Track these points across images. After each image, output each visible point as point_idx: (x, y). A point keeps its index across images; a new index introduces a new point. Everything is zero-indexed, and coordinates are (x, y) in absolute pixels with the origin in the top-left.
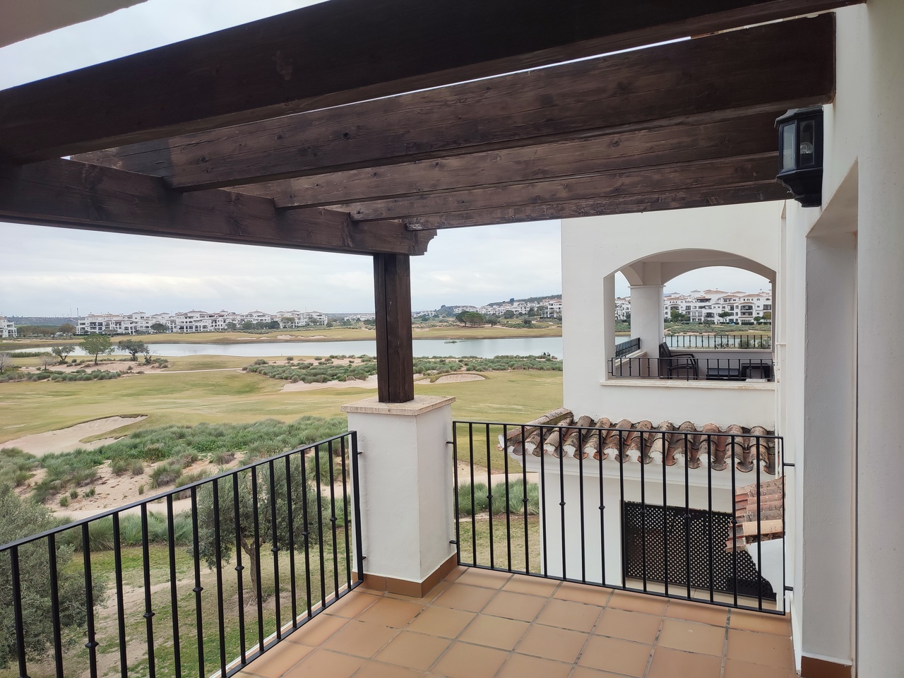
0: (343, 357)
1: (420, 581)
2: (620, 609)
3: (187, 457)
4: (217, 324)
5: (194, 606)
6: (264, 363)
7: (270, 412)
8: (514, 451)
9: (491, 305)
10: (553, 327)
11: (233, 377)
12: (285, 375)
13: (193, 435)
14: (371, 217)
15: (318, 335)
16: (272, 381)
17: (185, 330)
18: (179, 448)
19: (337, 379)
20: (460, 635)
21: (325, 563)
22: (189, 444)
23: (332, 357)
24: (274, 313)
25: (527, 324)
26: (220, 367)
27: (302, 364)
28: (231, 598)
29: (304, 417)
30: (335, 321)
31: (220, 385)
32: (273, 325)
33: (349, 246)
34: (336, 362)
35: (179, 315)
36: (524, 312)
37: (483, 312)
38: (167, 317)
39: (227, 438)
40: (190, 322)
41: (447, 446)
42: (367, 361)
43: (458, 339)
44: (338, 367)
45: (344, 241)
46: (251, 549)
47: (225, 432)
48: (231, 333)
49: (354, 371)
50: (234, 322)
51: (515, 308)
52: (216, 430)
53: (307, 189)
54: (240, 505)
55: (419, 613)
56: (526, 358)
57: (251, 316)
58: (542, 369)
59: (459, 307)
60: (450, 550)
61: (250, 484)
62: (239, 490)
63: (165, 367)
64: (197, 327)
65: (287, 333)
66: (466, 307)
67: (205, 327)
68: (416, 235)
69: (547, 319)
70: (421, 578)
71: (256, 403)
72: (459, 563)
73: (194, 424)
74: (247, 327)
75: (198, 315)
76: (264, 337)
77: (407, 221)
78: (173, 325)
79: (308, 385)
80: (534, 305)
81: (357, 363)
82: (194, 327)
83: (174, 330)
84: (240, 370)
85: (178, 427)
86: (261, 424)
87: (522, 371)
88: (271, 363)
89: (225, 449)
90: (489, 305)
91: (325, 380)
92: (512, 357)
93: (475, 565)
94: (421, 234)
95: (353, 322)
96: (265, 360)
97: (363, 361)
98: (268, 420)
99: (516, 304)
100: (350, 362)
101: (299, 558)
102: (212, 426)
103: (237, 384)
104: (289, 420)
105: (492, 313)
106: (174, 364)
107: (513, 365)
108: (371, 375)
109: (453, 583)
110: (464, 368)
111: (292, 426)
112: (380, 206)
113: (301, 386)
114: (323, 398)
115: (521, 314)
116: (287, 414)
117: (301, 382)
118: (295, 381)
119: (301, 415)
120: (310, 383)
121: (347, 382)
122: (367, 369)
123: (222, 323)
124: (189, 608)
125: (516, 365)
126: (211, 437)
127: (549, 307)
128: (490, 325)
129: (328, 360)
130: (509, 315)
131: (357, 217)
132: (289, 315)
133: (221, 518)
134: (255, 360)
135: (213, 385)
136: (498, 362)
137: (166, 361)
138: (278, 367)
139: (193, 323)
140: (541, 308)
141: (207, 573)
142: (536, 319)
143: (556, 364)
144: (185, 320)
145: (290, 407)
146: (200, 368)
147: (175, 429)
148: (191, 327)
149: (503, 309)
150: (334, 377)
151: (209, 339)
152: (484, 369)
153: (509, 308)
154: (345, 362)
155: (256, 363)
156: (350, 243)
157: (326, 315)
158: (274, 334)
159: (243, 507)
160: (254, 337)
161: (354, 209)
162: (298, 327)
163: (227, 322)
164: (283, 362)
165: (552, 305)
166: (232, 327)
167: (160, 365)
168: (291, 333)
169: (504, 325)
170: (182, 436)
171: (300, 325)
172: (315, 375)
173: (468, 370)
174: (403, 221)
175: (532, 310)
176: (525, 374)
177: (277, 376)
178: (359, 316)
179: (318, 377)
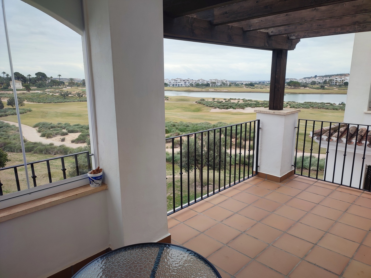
0: (235, 99)
1: (280, 177)
2: (366, 198)
3: (176, 133)
4: (186, 84)
5: (180, 185)
6: (204, 100)
7: (205, 119)
8: (317, 139)
9: (305, 78)
10: (336, 89)
11: (192, 105)
12: (212, 105)
13: (178, 126)
14: (277, 34)
15: (225, 89)
16: (206, 108)
17: (174, 86)
18: (173, 130)
19: (232, 108)
20: (296, 196)
21: (226, 177)
22: (177, 129)
23: (231, 99)
24: (208, 80)
25: (322, 87)
26: (187, 101)
27: (218, 101)
28: (192, 184)
29: (219, 122)
30: (233, 84)
31: (187, 108)
32: (207, 85)
33: (266, 46)
34: (232, 101)
35: (172, 80)
36: (321, 82)
37: (300, 81)
38: (168, 80)
39: (190, 128)
40: (176, 83)
41: (295, 128)
42: (245, 101)
43: (287, 93)
44: (233, 103)
45: (265, 44)
46: (200, 168)
47: (189, 125)
48: (191, 88)
49: (239, 105)
50: (193, 83)
51: (317, 80)
52: (186, 124)
53: (257, 22)
54: (197, 152)
55: (279, 187)
56: (320, 103)
57: (199, 81)
58: (327, 109)
59: (289, 79)
60: (291, 168)
61: (200, 144)
62: (196, 146)
63: (168, 100)
64: (179, 85)
65: (213, 88)
66: (292, 79)
67: (181, 85)
68: (292, 41)
69: (333, 86)
70: (280, 176)
71: (201, 116)
72: (295, 173)
73: (178, 122)
74: (197, 85)
75: (179, 80)
76: (204, 90)
77: (289, 35)
78: (170, 84)
79: (220, 110)
80: (327, 79)
81: (241, 102)
82: (178, 85)
83: (171, 86)
84: (194, 103)
85: (173, 123)
86: (203, 124)
87: (317, 109)
88: (206, 100)
89: (189, 132)
90: (304, 78)
91: (227, 108)
92: (313, 103)
93: (301, 175)
94: (294, 41)
95: (240, 85)
96: (204, 99)
97: (244, 101)
98: (205, 122)
99: (317, 78)
100: (238, 101)
101: (217, 174)
102: (185, 123)
103: (193, 108)
104: (213, 123)
105: (305, 82)
106: (171, 99)
107: (313, 106)
108: (247, 107)
109: (292, 180)
110: (289, 106)
111: (215, 125)
112: (281, 29)
113: (218, 110)
114: (226, 115)
115: (320, 83)
116: (212, 121)
117: (218, 108)
118: (215, 108)
119: (218, 122)
120: (221, 109)
121: (236, 110)
122: (245, 105)
123: (188, 83)
124: (178, 185)
125: (314, 107)
126: (184, 127)
127: (335, 80)
128: (303, 88)
129: (229, 100)
130: (314, 83)
131: (271, 34)
132: (214, 81)
133: (190, 155)
134: (200, 99)
135: (184, 108)
136: (306, 104)
137: (168, 98)
138: (209, 102)
139: (178, 83)
140: (330, 80)
141: (185, 174)
142: (327, 85)
143: (335, 107)
144: (174, 82)
145: (213, 118)
146: (180, 101)
147: (172, 123)
148: (177, 85)
149: (311, 80)
150: (231, 107)
151: (183, 90)
152: (299, 107)
153: (314, 80)
154: (236, 101)
155: (201, 100)
156: (267, 45)
157: (229, 81)
158: (208, 89)
159: (198, 152)
160: (200, 89)
161: (270, 31)
162: (217, 86)
163: (190, 83)
164: (211, 100)
165: (337, 79)
166: (192, 85)
167: (166, 99)
168: (215, 88)
169: (310, 88)
170: (174, 126)
171: (218, 85)
172: (223, 106)
173: (291, 107)
174: (287, 35)
175: (325, 81)
176: (318, 111)
177: (208, 106)
178: (243, 82)
179: (225, 107)
